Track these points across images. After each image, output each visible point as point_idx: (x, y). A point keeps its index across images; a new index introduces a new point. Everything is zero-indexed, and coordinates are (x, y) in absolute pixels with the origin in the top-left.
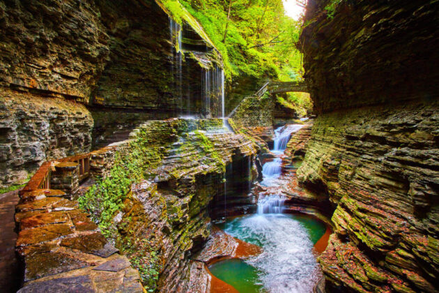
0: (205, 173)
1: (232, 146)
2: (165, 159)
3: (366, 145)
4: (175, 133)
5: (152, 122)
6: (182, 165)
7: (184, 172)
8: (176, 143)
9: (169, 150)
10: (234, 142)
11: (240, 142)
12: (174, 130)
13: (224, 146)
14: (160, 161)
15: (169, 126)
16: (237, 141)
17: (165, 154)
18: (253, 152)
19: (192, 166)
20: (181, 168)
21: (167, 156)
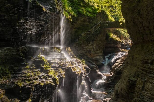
0: (42, 84)
1: (66, 67)
2: (13, 74)
3: (152, 67)
4: (22, 56)
5: (5, 48)
6: (26, 78)
7: (27, 83)
8: (23, 63)
9: (17, 68)
10: (68, 64)
11: (73, 64)
12: (22, 55)
13: (59, 66)
14: (9, 75)
15: (18, 51)
16: (70, 64)
17: (14, 71)
18: (82, 71)
19: (33, 79)
20: (24, 81)
21: (15, 72)
